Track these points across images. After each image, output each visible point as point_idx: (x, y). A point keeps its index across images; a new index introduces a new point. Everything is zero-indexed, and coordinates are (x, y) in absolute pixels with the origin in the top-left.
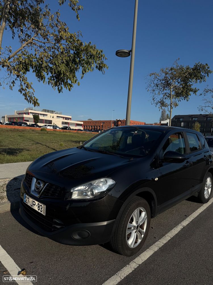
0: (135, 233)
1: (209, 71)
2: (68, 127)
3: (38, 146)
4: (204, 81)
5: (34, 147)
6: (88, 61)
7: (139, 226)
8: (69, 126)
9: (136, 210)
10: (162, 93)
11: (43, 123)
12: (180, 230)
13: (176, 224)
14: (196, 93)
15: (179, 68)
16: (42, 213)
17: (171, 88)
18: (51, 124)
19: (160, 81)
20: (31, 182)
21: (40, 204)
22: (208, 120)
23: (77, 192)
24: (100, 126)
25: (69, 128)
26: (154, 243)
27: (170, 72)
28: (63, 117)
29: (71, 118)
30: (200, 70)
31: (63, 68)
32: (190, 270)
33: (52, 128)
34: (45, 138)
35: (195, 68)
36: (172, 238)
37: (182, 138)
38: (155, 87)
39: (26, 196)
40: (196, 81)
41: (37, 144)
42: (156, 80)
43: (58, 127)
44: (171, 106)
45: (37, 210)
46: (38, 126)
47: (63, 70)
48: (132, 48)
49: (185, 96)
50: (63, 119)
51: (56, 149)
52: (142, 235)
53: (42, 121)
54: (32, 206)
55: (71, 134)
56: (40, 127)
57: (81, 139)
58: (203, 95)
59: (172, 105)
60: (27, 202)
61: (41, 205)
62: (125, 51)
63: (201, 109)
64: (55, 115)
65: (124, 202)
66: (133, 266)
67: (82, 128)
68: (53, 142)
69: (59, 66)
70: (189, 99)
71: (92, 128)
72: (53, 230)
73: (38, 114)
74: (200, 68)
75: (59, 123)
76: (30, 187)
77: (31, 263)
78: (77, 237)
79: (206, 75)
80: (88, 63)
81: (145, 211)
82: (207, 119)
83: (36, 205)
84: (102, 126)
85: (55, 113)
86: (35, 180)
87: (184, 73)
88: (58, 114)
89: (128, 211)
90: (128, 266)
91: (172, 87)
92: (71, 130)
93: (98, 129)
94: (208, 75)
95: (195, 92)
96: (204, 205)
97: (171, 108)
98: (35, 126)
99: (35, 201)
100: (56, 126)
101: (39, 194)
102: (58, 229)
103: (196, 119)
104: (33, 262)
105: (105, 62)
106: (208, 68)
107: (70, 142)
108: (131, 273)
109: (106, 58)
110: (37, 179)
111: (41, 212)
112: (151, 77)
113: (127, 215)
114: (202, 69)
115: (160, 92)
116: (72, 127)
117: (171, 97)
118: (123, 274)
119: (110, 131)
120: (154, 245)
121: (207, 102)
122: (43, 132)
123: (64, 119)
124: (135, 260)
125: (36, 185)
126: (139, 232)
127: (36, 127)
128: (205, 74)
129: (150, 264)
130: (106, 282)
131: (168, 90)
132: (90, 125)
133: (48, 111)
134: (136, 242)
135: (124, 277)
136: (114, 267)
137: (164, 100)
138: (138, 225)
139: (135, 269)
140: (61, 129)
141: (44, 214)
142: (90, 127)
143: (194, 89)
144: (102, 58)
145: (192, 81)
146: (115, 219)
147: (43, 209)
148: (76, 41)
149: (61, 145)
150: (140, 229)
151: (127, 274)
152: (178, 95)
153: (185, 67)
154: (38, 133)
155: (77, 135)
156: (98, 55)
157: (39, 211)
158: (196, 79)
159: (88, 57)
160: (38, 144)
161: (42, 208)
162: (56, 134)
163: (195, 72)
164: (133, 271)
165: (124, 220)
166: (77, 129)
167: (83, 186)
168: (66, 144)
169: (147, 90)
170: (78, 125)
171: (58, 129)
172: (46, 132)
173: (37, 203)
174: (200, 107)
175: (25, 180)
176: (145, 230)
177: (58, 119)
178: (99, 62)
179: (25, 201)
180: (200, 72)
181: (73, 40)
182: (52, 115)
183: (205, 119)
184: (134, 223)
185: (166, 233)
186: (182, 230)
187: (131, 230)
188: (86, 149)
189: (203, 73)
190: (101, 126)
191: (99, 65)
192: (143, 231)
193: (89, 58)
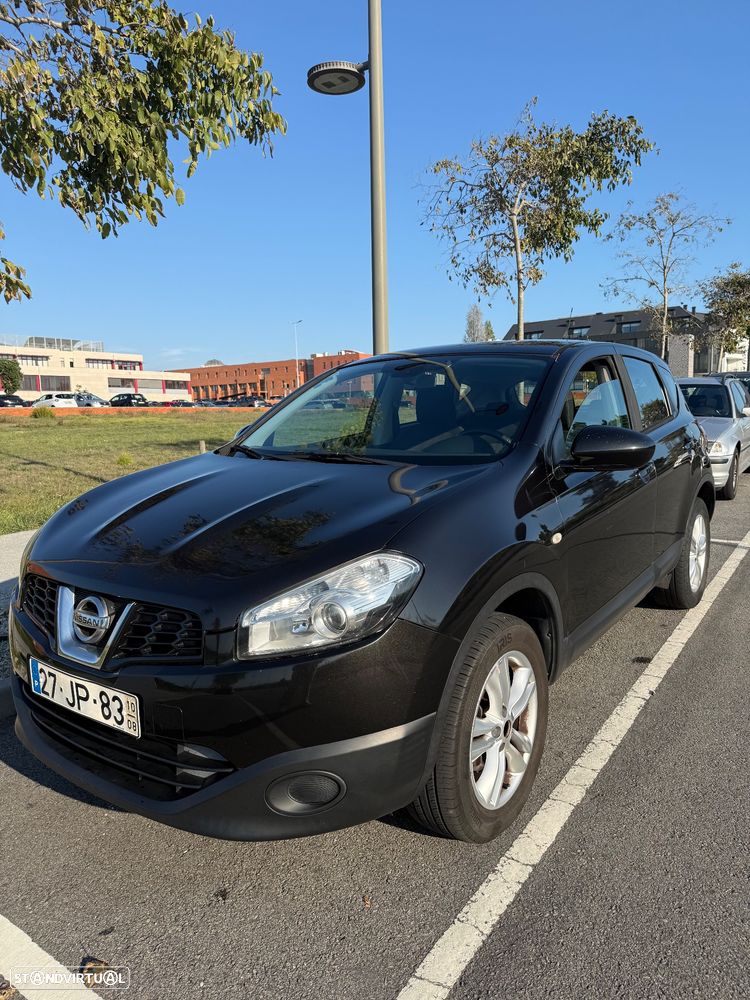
0: (501, 750)
1: (640, 142)
2: (137, 397)
3: (34, 474)
4: (624, 182)
5: (19, 477)
6: (209, 101)
7: (512, 722)
8: (136, 391)
9: (496, 664)
10: (481, 235)
11: (37, 389)
12: (638, 712)
13: (619, 694)
14: (600, 229)
15: (536, 135)
16: (124, 728)
17: (514, 214)
18: (68, 389)
19: (472, 190)
20: (53, 606)
21: (111, 693)
22: (623, 331)
23: (267, 625)
24: (253, 385)
25: (139, 400)
26: (563, 773)
27: (508, 153)
28: (112, 362)
29: (140, 364)
30: (609, 140)
31: (112, 131)
32: (720, 857)
33: (73, 403)
34: (54, 443)
35: (593, 134)
36: (619, 746)
37: (613, 377)
38: (453, 217)
39: (40, 666)
40: (596, 183)
41: (28, 467)
42: (455, 189)
43: (98, 400)
44: (519, 280)
45: (98, 717)
46: (20, 402)
47: (114, 137)
48: (370, 56)
49: (558, 245)
50: (113, 368)
51: (104, 477)
52: (522, 753)
53: (32, 383)
54: (72, 705)
55: (150, 419)
56: (30, 404)
57: (194, 434)
58: (616, 238)
59: (522, 276)
60: (48, 689)
61: (115, 698)
62: (342, 67)
63: (611, 288)
64: (79, 357)
65: (462, 640)
66: (514, 874)
67: (188, 397)
68: (88, 456)
69: (96, 121)
70: (573, 253)
71: (226, 392)
72: (178, 789)
73: (14, 356)
74: (611, 133)
75: (97, 383)
76: (53, 630)
77: (105, 933)
78: (291, 805)
79: (633, 157)
80: (210, 110)
81: (529, 664)
82: (619, 330)
83: (91, 700)
84: (262, 382)
85: (80, 349)
86: (67, 597)
87: (560, 154)
88: (89, 350)
89: (469, 674)
90: (491, 876)
91: (516, 211)
92: (146, 405)
93: (249, 394)
94: (637, 159)
95: (594, 225)
96: (691, 612)
97: (519, 288)
98: (6, 405)
99: (87, 684)
100: (90, 397)
101: (99, 652)
102: (204, 783)
103: (585, 331)
104: (112, 929)
105: (275, 108)
106: (637, 131)
107: (155, 449)
108: (513, 903)
109: (276, 89)
110: (80, 594)
111: (120, 723)
112: (440, 174)
113: (468, 689)
114: (616, 136)
115: (476, 231)
116: (153, 395)
117: (515, 247)
118: (484, 916)
119: (334, 378)
120: (563, 781)
121: (632, 262)
122: (40, 421)
123: (116, 366)
124: (513, 851)
125: (76, 617)
126: (511, 746)
127: (13, 405)
128: (628, 154)
129: (573, 856)
130: (429, 958)
131: (503, 222)
132: (218, 383)
133: (51, 343)
134: (505, 786)
135: (490, 924)
136: (444, 892)
137: (493, 262)
138: (507, 719)
139: (525, 885)
140: (107, 404)
141: (136, 733)
142: (217, 392)
143: (591, 213)
144: (262, 89)
145: (580, 188)
146: (436, 710)
147: (124, 713)
148: (154, 12)
149: (121, 461)
150: (516, 732)
151: (501, 912)
152: (537, 239)
153: (556, 133)
154: (24, 426)
155: (174, 420)
156: (245, 77)
157: (111, 723)
158: (600, 176)
159: (207, 84)
160: (33, 466)
161: (120, 710)
162: (94, 425)
163: (595, 149)
164: (518, 895)
165: (458, 711)
166: (170, 401)
167: (291, 596)
168: (140, 459)
169: (426, 227)
170: (169, 385)
171: (97, 405)
172: (54, 423)
173: (94, 689)
174: (609, 282)
175: (22, 603)
176: (530, 736)
177: (92, 370)
178: (252, 107)
179: (37, 688)
180: (611, 150)
181: (138, 8)
182: (68, 356)
183: (614, 331)
184: (494, 716)
185: (594, 731)
186: (645, 710)
187: (486, 743)
188: (251, 454)
189: (619, 151)
190: (259, 385)
191: (253, 120)
192: (526, 738)
193: (213, 91)
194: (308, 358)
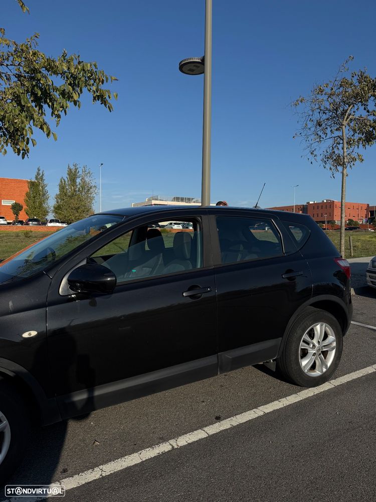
13: (165, 439)
17: (343, 125)
194: (305, 204)
